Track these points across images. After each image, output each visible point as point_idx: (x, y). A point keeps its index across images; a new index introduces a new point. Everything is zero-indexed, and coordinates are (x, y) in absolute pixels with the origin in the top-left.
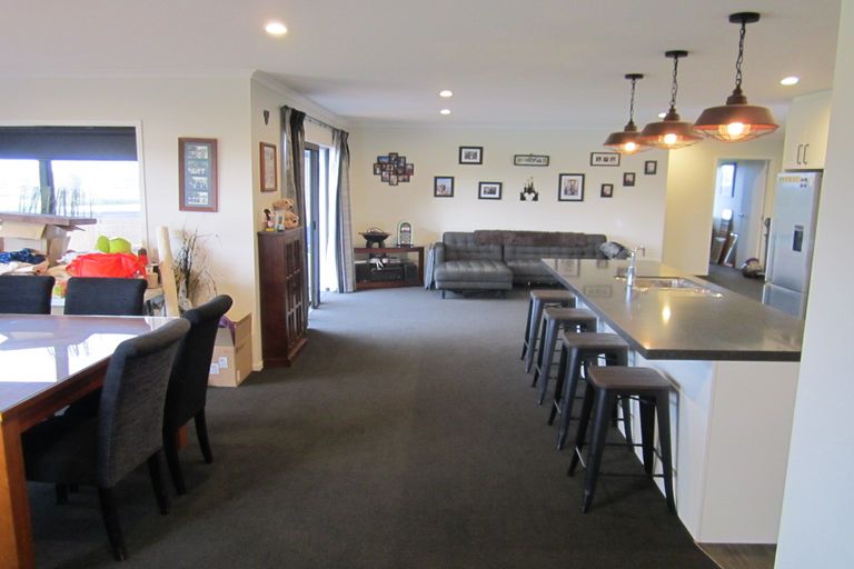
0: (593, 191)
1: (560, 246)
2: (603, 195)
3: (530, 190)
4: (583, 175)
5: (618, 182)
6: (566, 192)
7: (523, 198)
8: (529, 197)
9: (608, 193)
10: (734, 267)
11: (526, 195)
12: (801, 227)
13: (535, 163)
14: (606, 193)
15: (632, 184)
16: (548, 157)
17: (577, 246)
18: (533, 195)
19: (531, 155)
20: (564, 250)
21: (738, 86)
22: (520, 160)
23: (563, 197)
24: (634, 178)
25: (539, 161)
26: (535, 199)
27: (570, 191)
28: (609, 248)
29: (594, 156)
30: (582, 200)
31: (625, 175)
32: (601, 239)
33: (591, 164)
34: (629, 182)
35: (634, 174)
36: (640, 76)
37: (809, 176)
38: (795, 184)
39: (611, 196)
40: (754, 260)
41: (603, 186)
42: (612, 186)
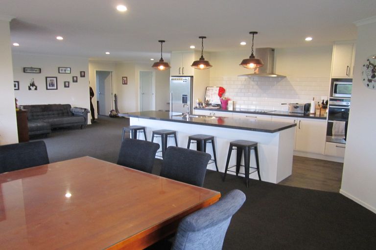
0: (61, 85)
1: (53, 111)
2: (65, 86)
3: (33, 85)
4: (56, 78)
5: (71, 80)
6: (50, 86)
7: (30, 89)
8: (33, 88)
9: (67, 85)
11: (31, 87)
12: (186, 96)
13: (34, 72)
15: (77, 81)
16: (40, 69)
17: (60, 110)
18: (34, 87)
19: (32, 68)
20: (55, 112)
21: (252, 53)
22: (26, 70)
23: (48, 88)
24: (77, 79)
25: (36, 71)
26: (36, 89)
27: (51, 84)
28: (76, 110)
29: (60, 69)
30: (57, 89)
31: (73, 77)
32: (69, 106)
33: (59, 72)
34: (75, 80)
35: (77, 77)
36: (164, 41)
37: (187, 78)
38: (180, 82)
39: (68, 87)
40: (113, 110)
41: (65, 82)
42: (69, 82)
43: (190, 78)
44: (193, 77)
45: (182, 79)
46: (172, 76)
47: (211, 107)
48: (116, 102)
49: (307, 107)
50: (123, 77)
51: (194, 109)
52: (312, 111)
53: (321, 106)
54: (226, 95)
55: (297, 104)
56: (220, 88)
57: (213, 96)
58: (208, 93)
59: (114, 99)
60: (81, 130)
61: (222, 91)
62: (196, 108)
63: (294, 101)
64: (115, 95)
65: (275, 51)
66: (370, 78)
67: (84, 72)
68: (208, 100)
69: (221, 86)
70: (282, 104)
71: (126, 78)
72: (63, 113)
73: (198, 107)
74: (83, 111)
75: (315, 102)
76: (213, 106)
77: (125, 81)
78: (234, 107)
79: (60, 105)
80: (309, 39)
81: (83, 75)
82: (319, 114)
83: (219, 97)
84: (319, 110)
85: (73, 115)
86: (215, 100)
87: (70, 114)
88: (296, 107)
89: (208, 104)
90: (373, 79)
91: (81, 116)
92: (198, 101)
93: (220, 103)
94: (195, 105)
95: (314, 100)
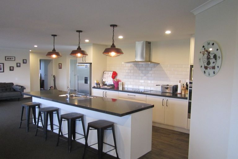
0: (7, 69)
2: (10, 70)
4: (3, 64)
5: (15, 66)
9: (12, 69)
10: (44, 89)
12: (87, 78)
14: (11, 69)
15: (20, 66)
17: (4, 87)
21: (113, 43)
28: (16, 87)
29: (7, 58)
30: (3, 72)
31: (17, 64)
32: (12, 84)
33: (6, 60)
34: (18, 66)
35: (20, 64)
36: (56, 35)
37: (87, 64)
38: (83, 67)
39: (13, 70)
40: (52, 87)
41: (10, 67)
42: (13, 67)
43: (89, 64)
44: (91, 63)
45: (84, 65)
46: (79, 63)
47: (106, 87)
48: (54, 80)
49: (175, 88)
50: (59, 64)
51: (93, 88)
52: (179, 91)
53: (185, 88)
54: (118, 77)
55: (168, 85)
56: (114, 72)
57: (108, 78)
58: (105, 76)
59: (53, 79)
60: (18, 102)
61: (115, 75)
62: (94, 87)
63: (165, 83)
64: (54, 76)
65: (151, 43)
66: (206, 65)
67: (26, 60)
68: (104, 81)
69: (115, 71)
70: (156, 85)
71: (61, 64)
72: (6, 89)
73: (96, 87)
74: (20, 88)
75: (181, 84)
76: (108, 86)
77: (60, 67)
78: (124, 87)
79: (5, 84)
80: (168, 32)
81: (25, 62)
82: (184, 94)
83: (112, 79)
84: (184, 91)
85: (14, 90)
86: (109, 81)
87: (12, 90)
88: (167, 88)
89: (104, 84)
90: (208, 66)
91: (18, 91)
92: (96, 82)
93: (113, 84)
94: (94, 84)
95: (180, 82)
